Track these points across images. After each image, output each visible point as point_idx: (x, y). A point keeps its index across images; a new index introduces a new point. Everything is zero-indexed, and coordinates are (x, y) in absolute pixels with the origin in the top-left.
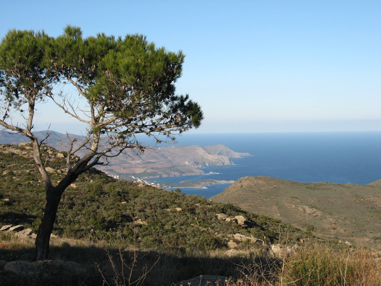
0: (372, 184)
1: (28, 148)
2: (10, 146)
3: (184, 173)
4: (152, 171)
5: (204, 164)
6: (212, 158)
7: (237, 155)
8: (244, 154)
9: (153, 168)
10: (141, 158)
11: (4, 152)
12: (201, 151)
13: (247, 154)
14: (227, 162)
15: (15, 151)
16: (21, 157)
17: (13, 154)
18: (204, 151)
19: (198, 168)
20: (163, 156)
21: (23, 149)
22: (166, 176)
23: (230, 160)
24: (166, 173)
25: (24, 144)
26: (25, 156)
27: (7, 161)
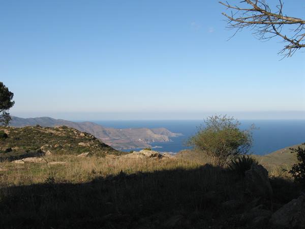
0: (269, 155)
1: (61, 129)
2: (49, 128)
3: (138, 147)
4: (117, 145)
5: (151, 141)
6: (157, 136)
7: (174, 135)
8: (178, 134)
9: (117, 143)
10: (109, 136)
11: (46, 132)
12: (149, 132)
13: (181, 134)
14: (167, 140)
15: (53, 132)
16: (57, 135)
17: (52, 134)
18: (151, 132)
19: (147, 144)
20: (124, 135)
21: (57, 130)
22: (126, 149)
23: (169, 138)
24: (126, 147)
25: (58, 127)
26: (60, 135)
27: (49, 138)
